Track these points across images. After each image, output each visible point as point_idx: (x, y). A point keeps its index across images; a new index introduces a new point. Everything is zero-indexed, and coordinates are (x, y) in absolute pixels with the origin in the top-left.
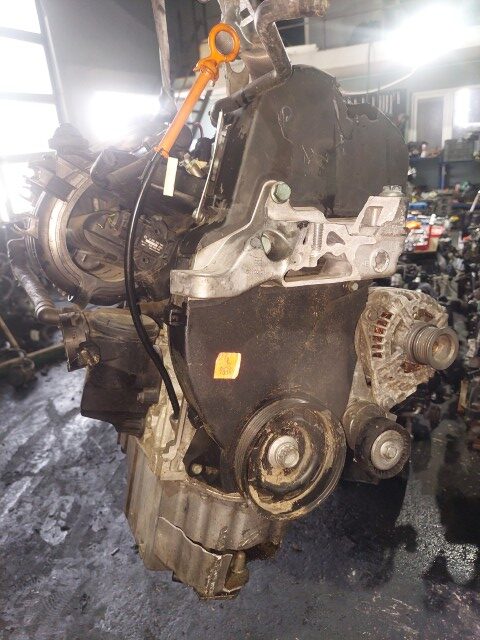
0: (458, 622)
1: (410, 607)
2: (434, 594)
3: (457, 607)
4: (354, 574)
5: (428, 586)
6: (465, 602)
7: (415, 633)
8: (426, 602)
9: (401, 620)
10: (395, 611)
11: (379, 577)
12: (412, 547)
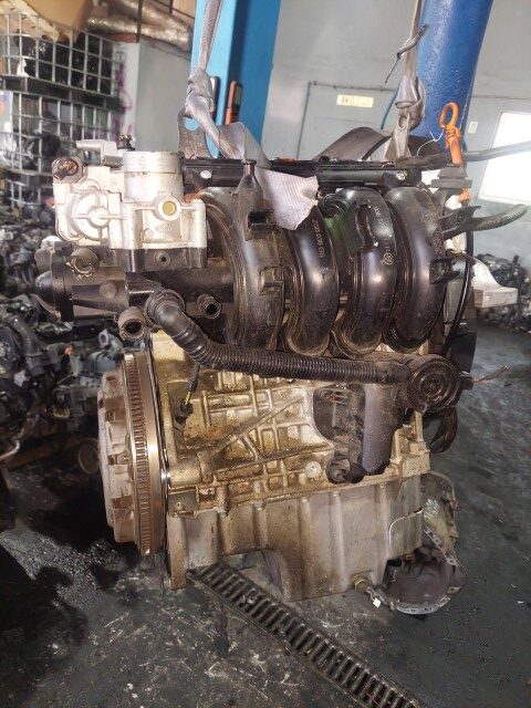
0: (154, 592)
1: (122, 618)
2: (122, 592)
3: (142, 584)
4: (56, 647)
5: (112, 592)
6: (141, 577)
7: (145, 627)
8: (124, 603)
9: (128, 632)
10: (117, 631)
11: (76, 627)
12: (66, 581)
